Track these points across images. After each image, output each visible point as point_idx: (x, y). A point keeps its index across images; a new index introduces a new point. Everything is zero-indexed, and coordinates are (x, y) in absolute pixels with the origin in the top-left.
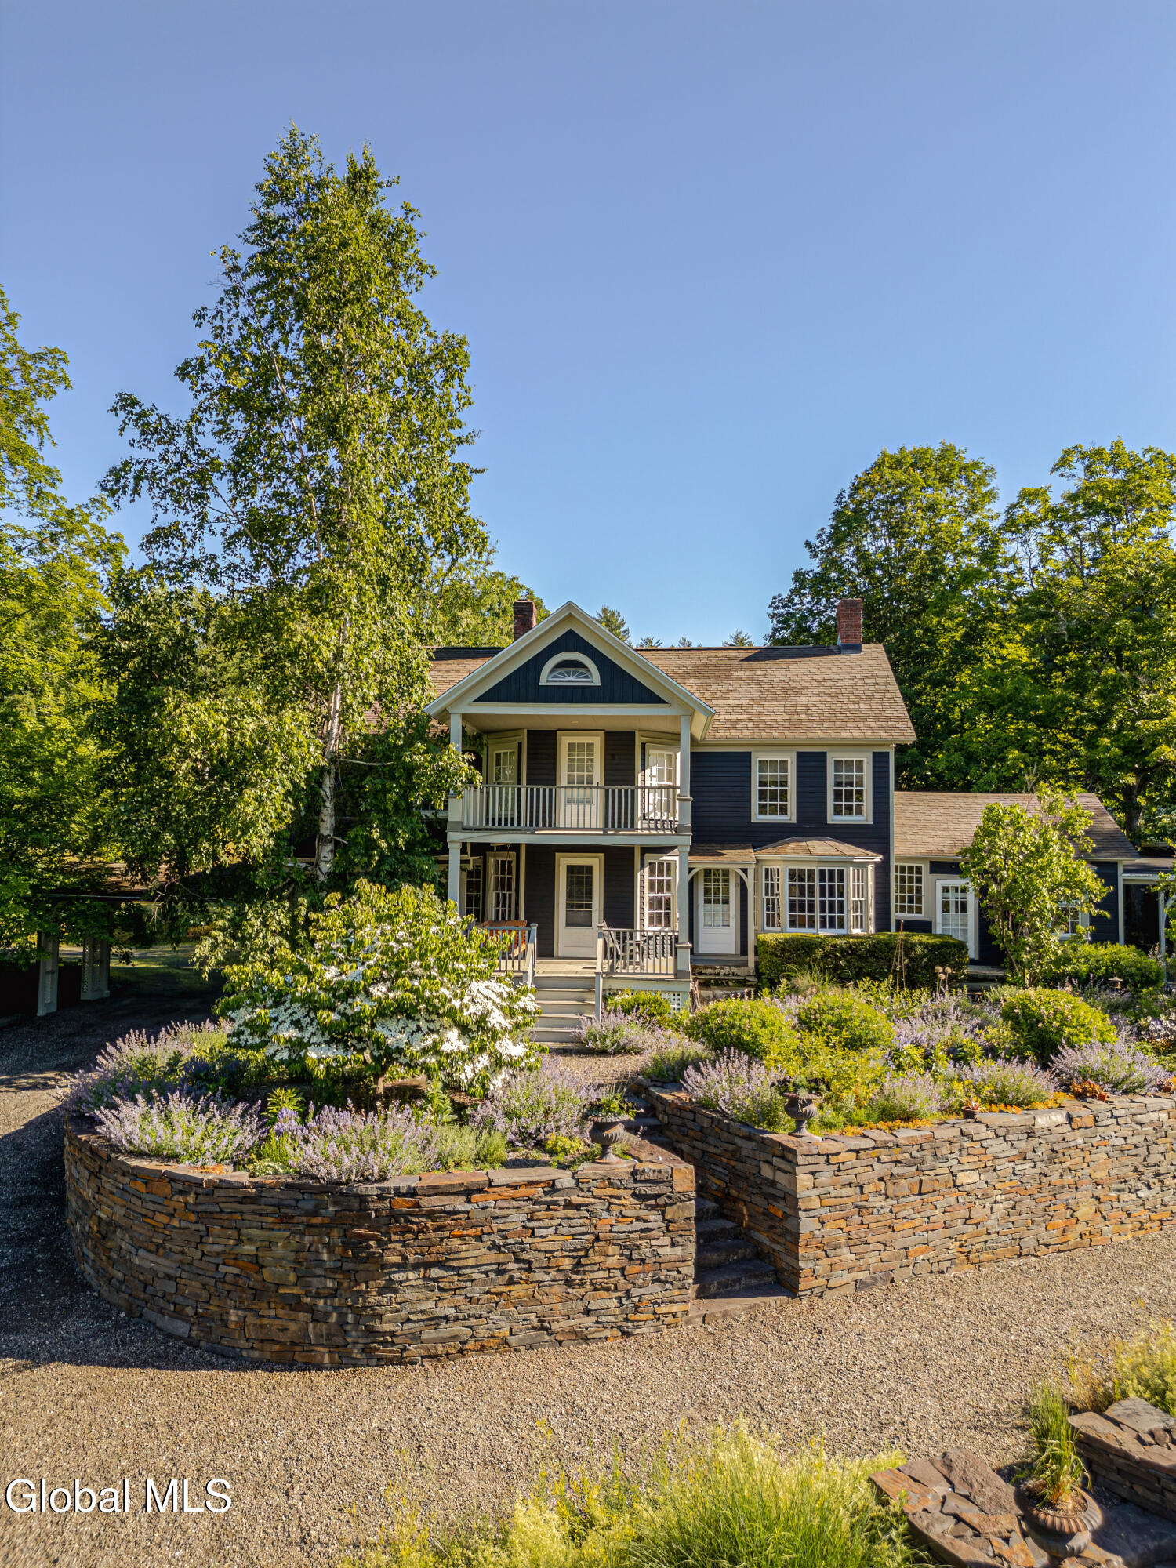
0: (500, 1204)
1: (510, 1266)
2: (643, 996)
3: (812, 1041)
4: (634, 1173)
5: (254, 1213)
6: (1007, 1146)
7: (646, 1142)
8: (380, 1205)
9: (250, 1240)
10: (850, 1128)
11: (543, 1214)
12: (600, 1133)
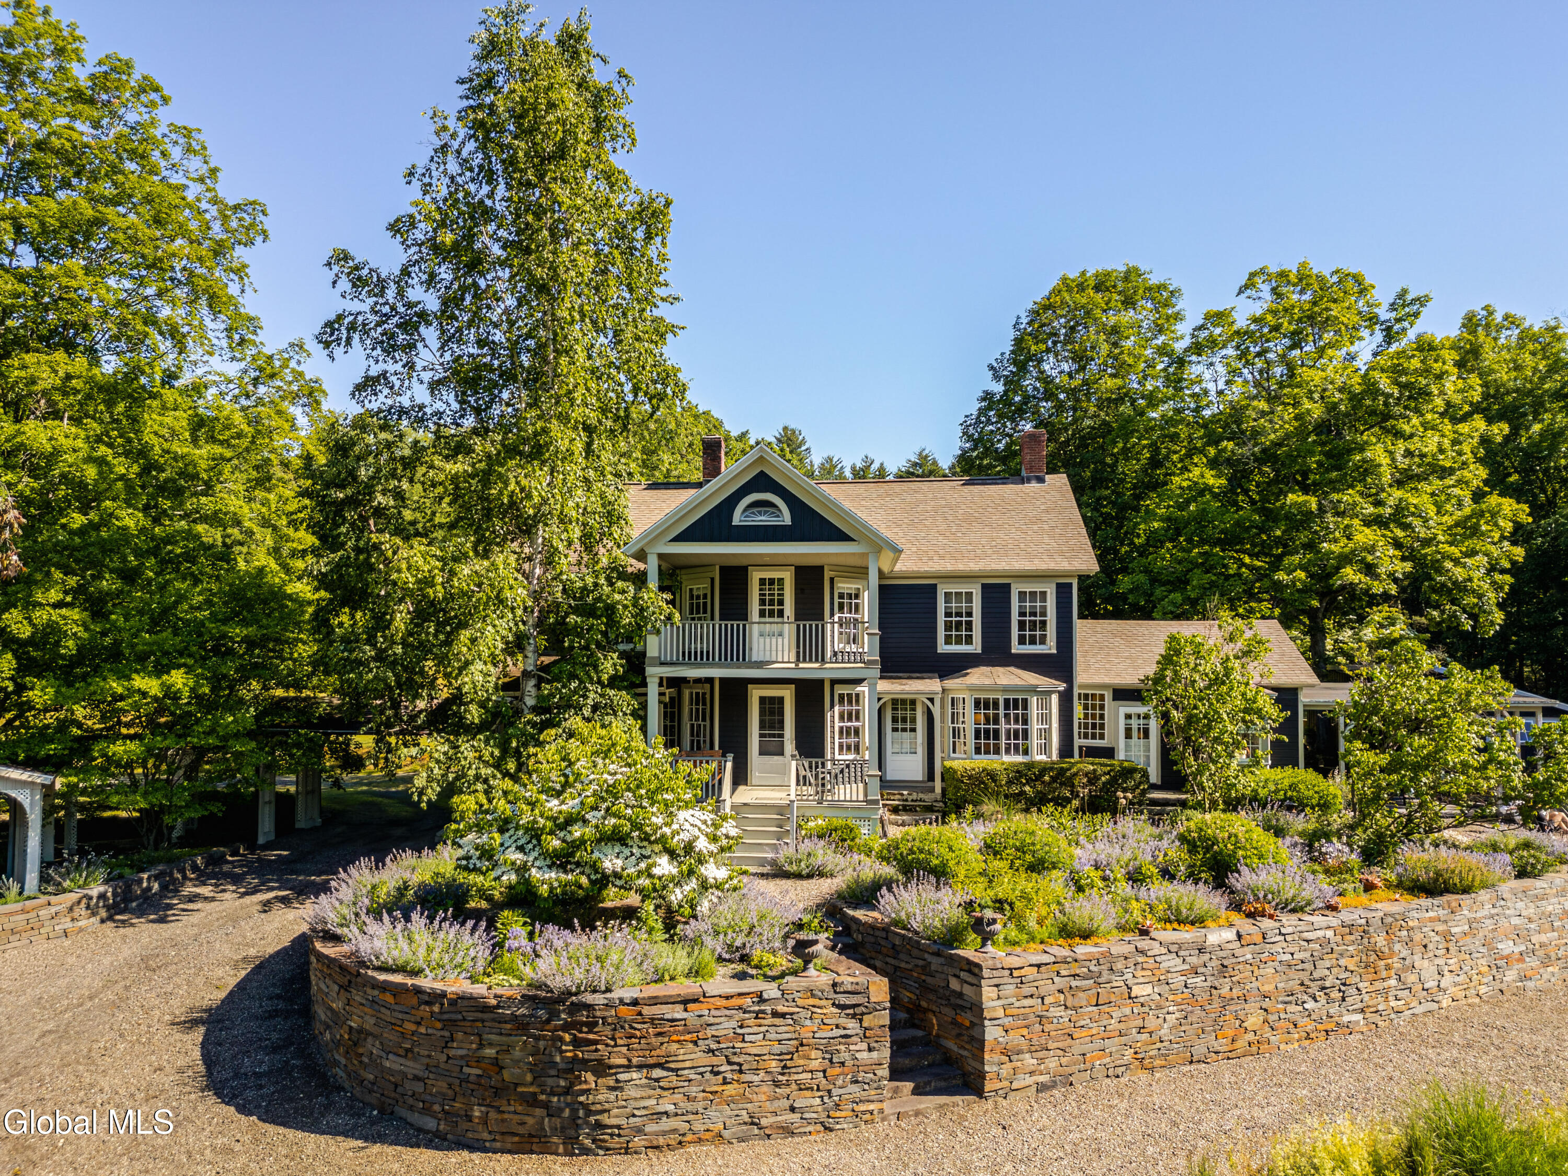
0: (713, 1012)
1: (722, 1069)
2: (835, 822)
3: (995, 864)
4: (834, 985)
5: (493, 1020)
6: (1179, 961)
7: (843, 958)
8: (607, 1013)
9: (491, 1045)
10: (1032, 945)
11: (752, 1022)
12: (802, 949)
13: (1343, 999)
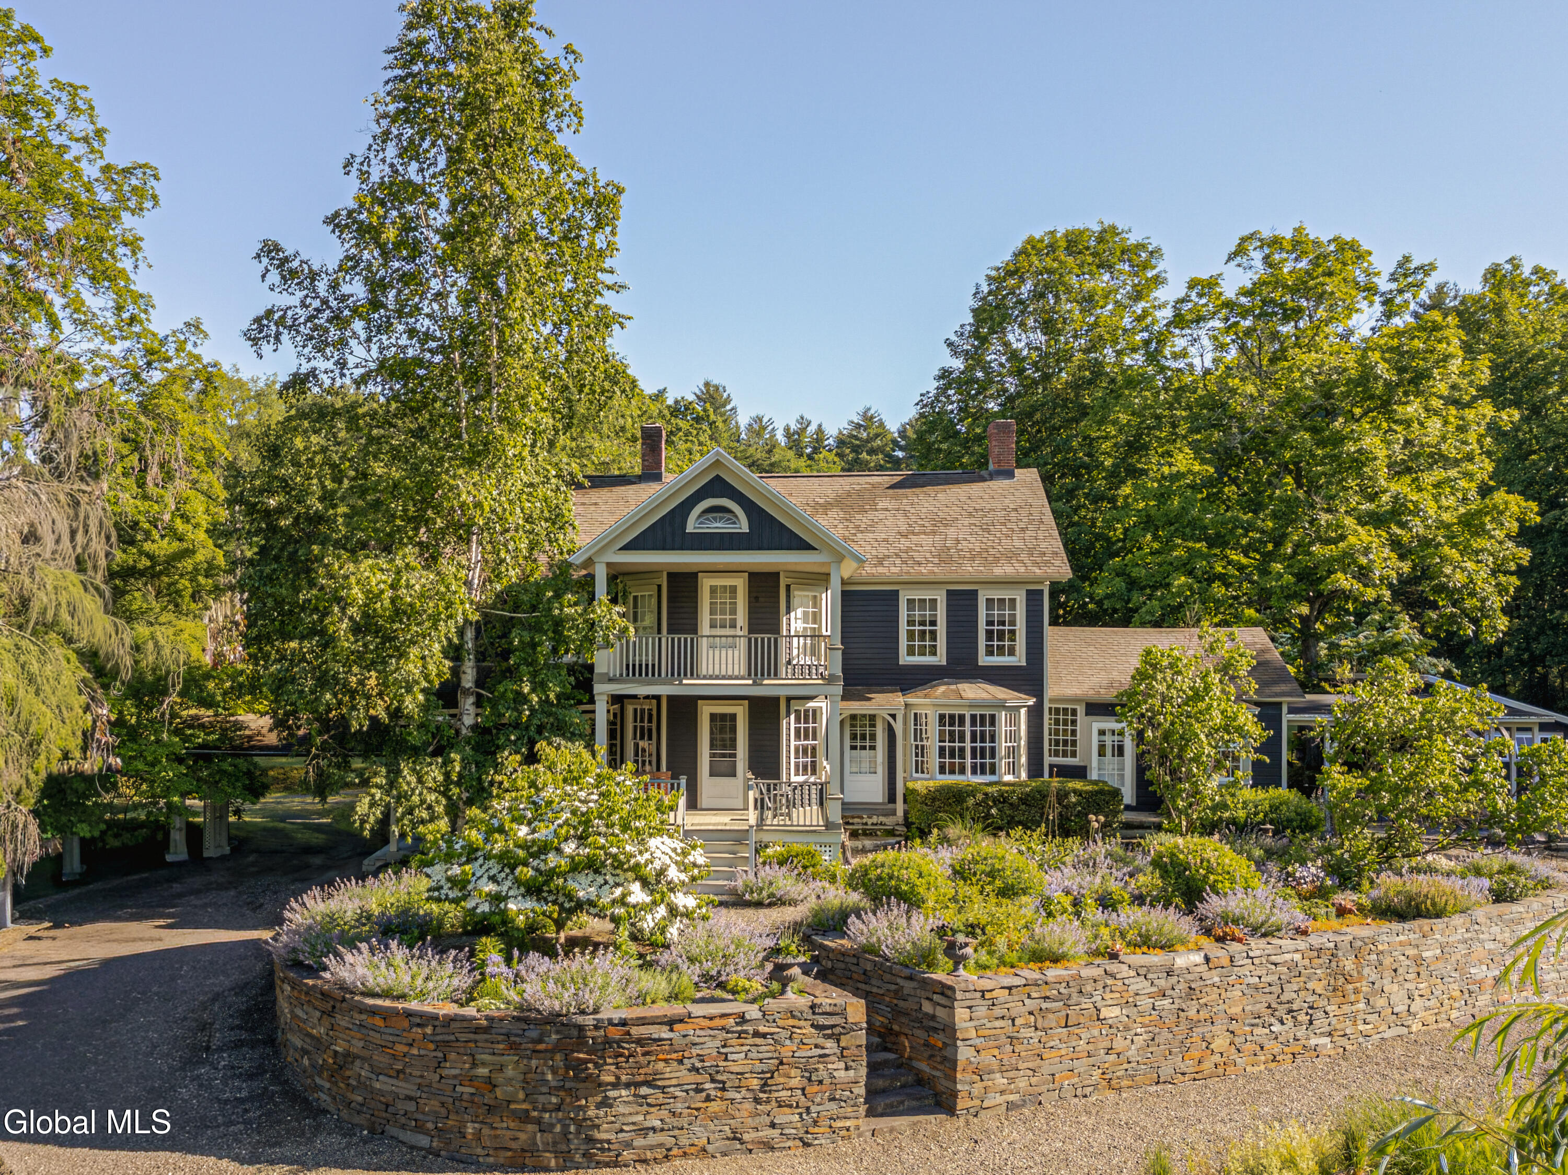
0: (698, 1032)
1: (707, 1086)
2: (796, 848)
3: (965, 890)
4: (813, 1007)
5: (486, 1041)
6: (1148, 984)
7: (820, 982)
8: (596, 1034)
9: (484, 1064)
10: (1003, 969)
11: (734, 1042)
12: (779, 974)
13: (1311, 1023)
